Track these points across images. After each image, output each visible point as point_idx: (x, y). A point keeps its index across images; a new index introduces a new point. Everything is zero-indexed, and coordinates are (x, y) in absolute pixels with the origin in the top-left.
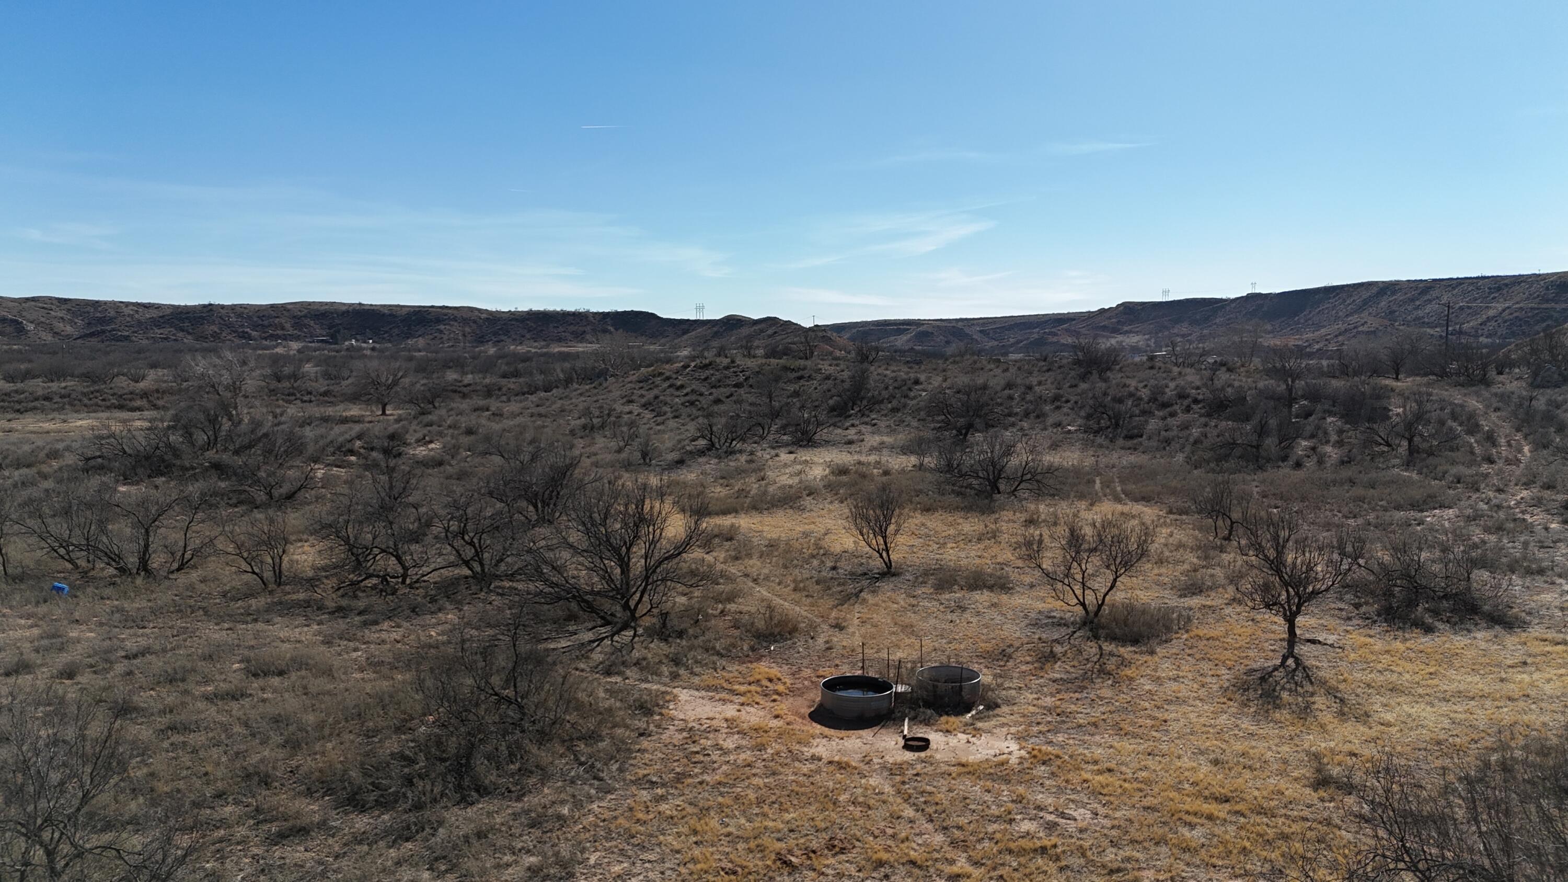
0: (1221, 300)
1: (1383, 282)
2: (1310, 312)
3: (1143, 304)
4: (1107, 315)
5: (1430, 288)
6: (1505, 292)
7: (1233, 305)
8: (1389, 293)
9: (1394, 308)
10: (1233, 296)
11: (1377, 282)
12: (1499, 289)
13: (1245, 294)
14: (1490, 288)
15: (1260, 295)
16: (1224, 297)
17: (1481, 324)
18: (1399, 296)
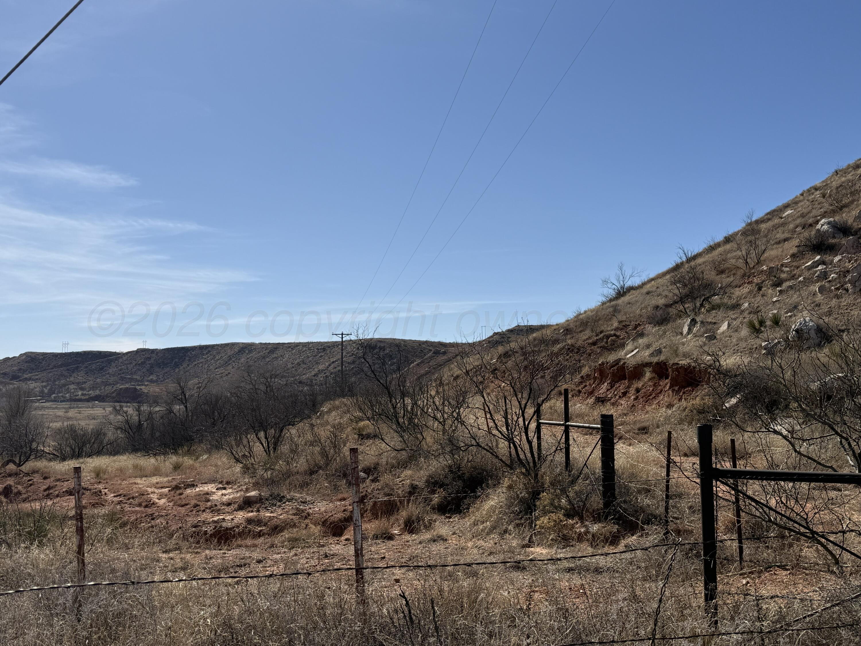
0: (115, 354)
1: (243, 343)
2: (188, 365)
3: (44, 354)
4: (9, 363)
5: (276, 348)
6: (328, 352)
7: (125, 358)
8: (247, 351)
9: (251, 363)
10: (125, 350)
11: (238, 343)
12: (324, 349)
13: (135, 349)
14: (317, 349)
15: (148, 350)
16: (118, 351)
17: (314, 376)
18: (254, 355)
